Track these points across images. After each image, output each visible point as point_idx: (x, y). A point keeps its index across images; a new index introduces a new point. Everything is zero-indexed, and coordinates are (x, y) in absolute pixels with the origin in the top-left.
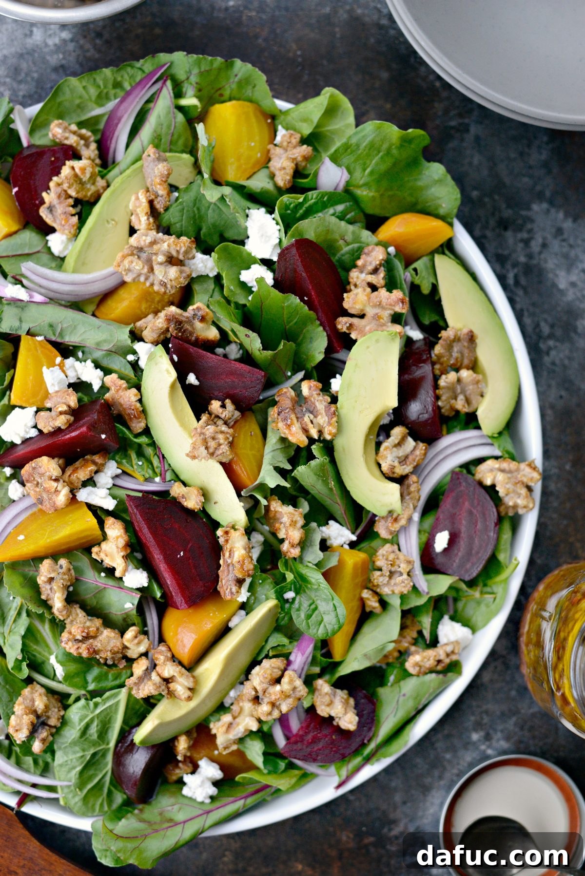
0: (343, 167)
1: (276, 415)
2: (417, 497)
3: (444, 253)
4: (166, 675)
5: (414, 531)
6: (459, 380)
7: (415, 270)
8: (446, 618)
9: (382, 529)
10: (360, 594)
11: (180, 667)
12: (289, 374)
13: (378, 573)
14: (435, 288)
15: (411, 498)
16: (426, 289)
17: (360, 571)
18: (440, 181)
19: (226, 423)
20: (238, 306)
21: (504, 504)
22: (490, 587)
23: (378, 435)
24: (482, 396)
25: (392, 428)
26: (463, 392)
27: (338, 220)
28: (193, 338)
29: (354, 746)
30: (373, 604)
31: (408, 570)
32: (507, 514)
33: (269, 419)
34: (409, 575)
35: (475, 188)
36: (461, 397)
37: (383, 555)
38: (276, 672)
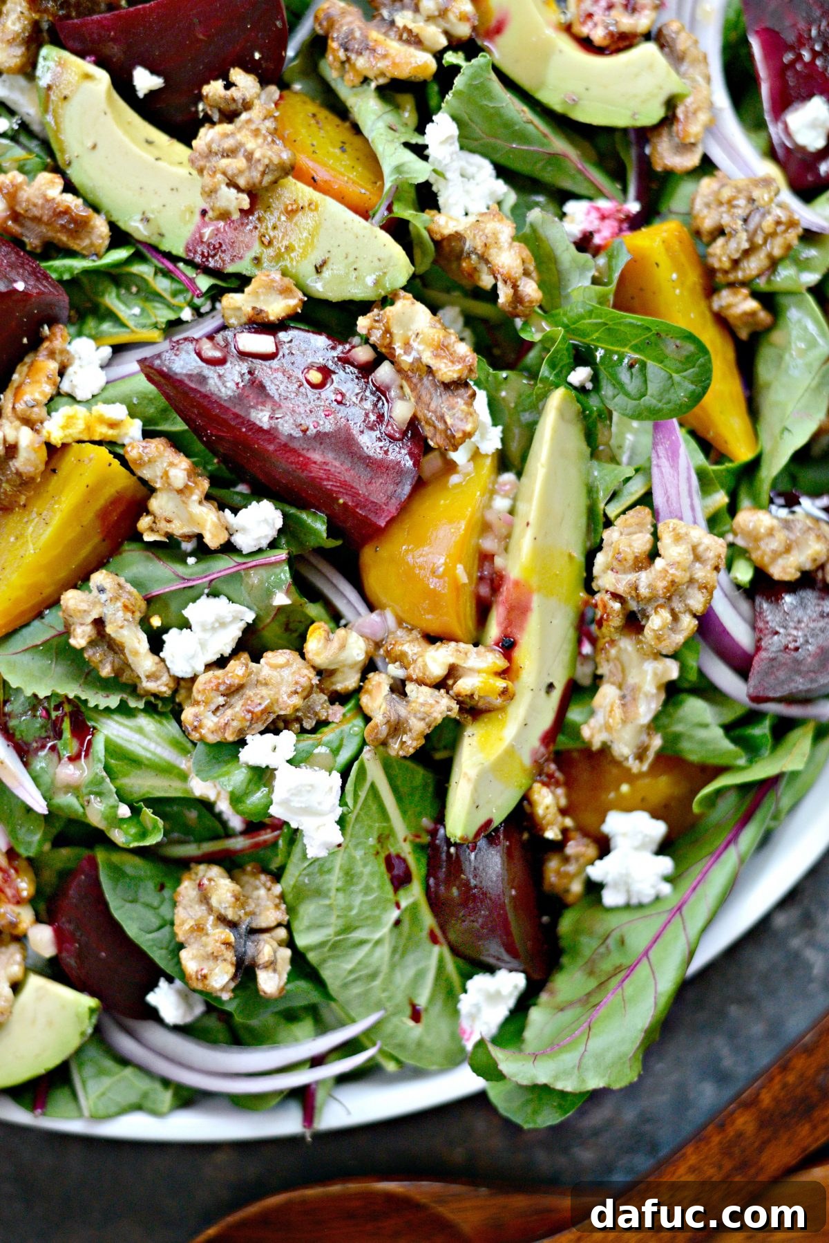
4: (437, 672)
9: (670, 156)
10: (710, 307)
13: (719, 242)
30: (745, 305)
37: (708, 205)
38: (642, 542)
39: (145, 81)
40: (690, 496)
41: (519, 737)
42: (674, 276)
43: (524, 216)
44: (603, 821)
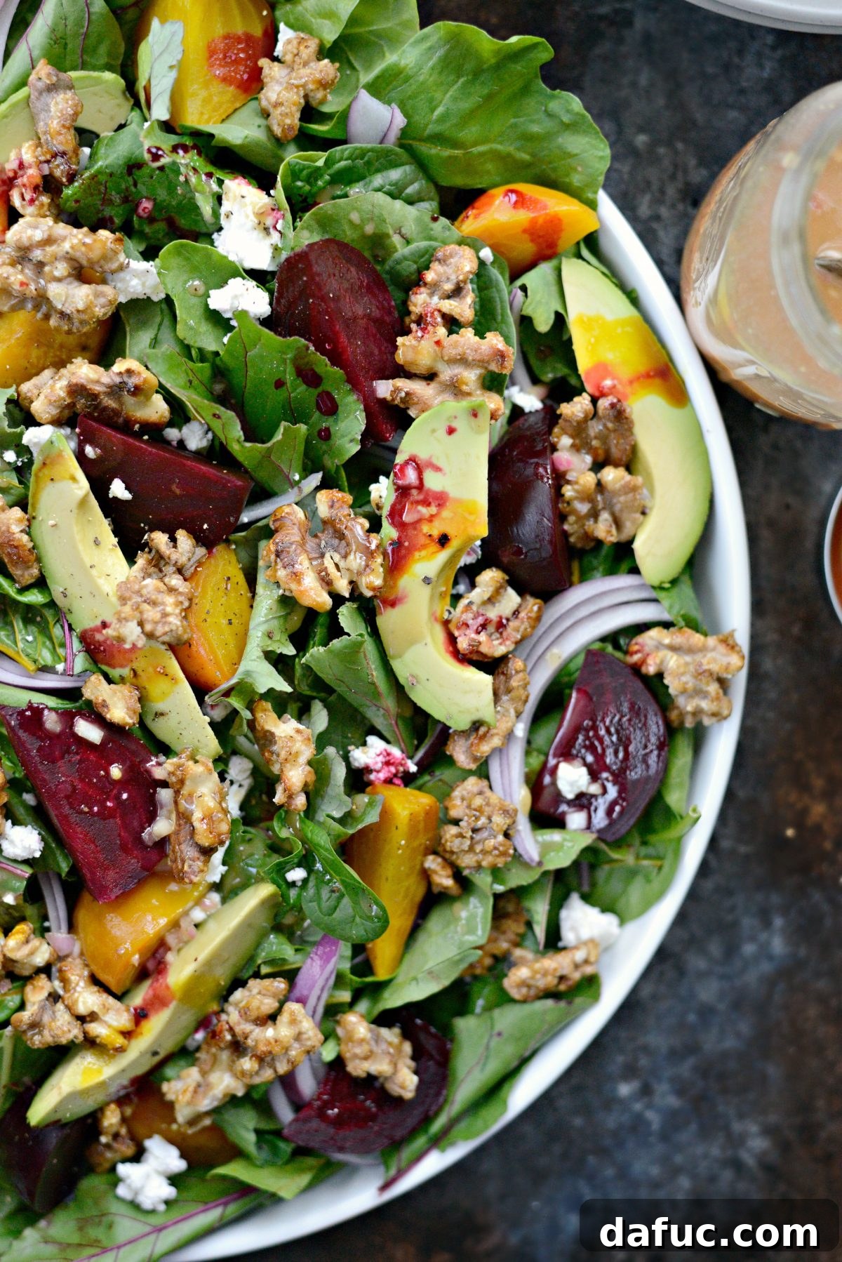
0: (393, 105)
1: (273, 557)
2: (523, 698)
3: (579, 256)
4: (82, 1009)
5: (516, 753)
6: (600, 485)
7: (524, 288)
8: (575, 900)
9: (460, 753)
10: (422, 864)
11: (105, 996)
12: (297, 477)
13: (453, 830)
14: (560, 321)
15: (512, 700)
16: (543, 324)
17: (422, 826)
18: (572, 127)
19: (180, 571)
20: (203, 356)
21: (678, 708)
22: (654, 846)
23: (456, 583)
24: (644, 513)
25: (479, 573)
26: (609, 507)
27: (388, 199)
28: (121, 420)
29: (411, 1122)
30: (444, 880)
31: (505, 827)
32: (682, 723)
33: (261, 563)
34: (507, 835)
35: (641, 130)
36: (605, 516)
37: (463, 799)
38: (269, 1005)
39: (118, 489)
40: (322, 990)
41: (112, 1078)
42: (403, 842)
43: (324, 748)
44: (150, 1137)
